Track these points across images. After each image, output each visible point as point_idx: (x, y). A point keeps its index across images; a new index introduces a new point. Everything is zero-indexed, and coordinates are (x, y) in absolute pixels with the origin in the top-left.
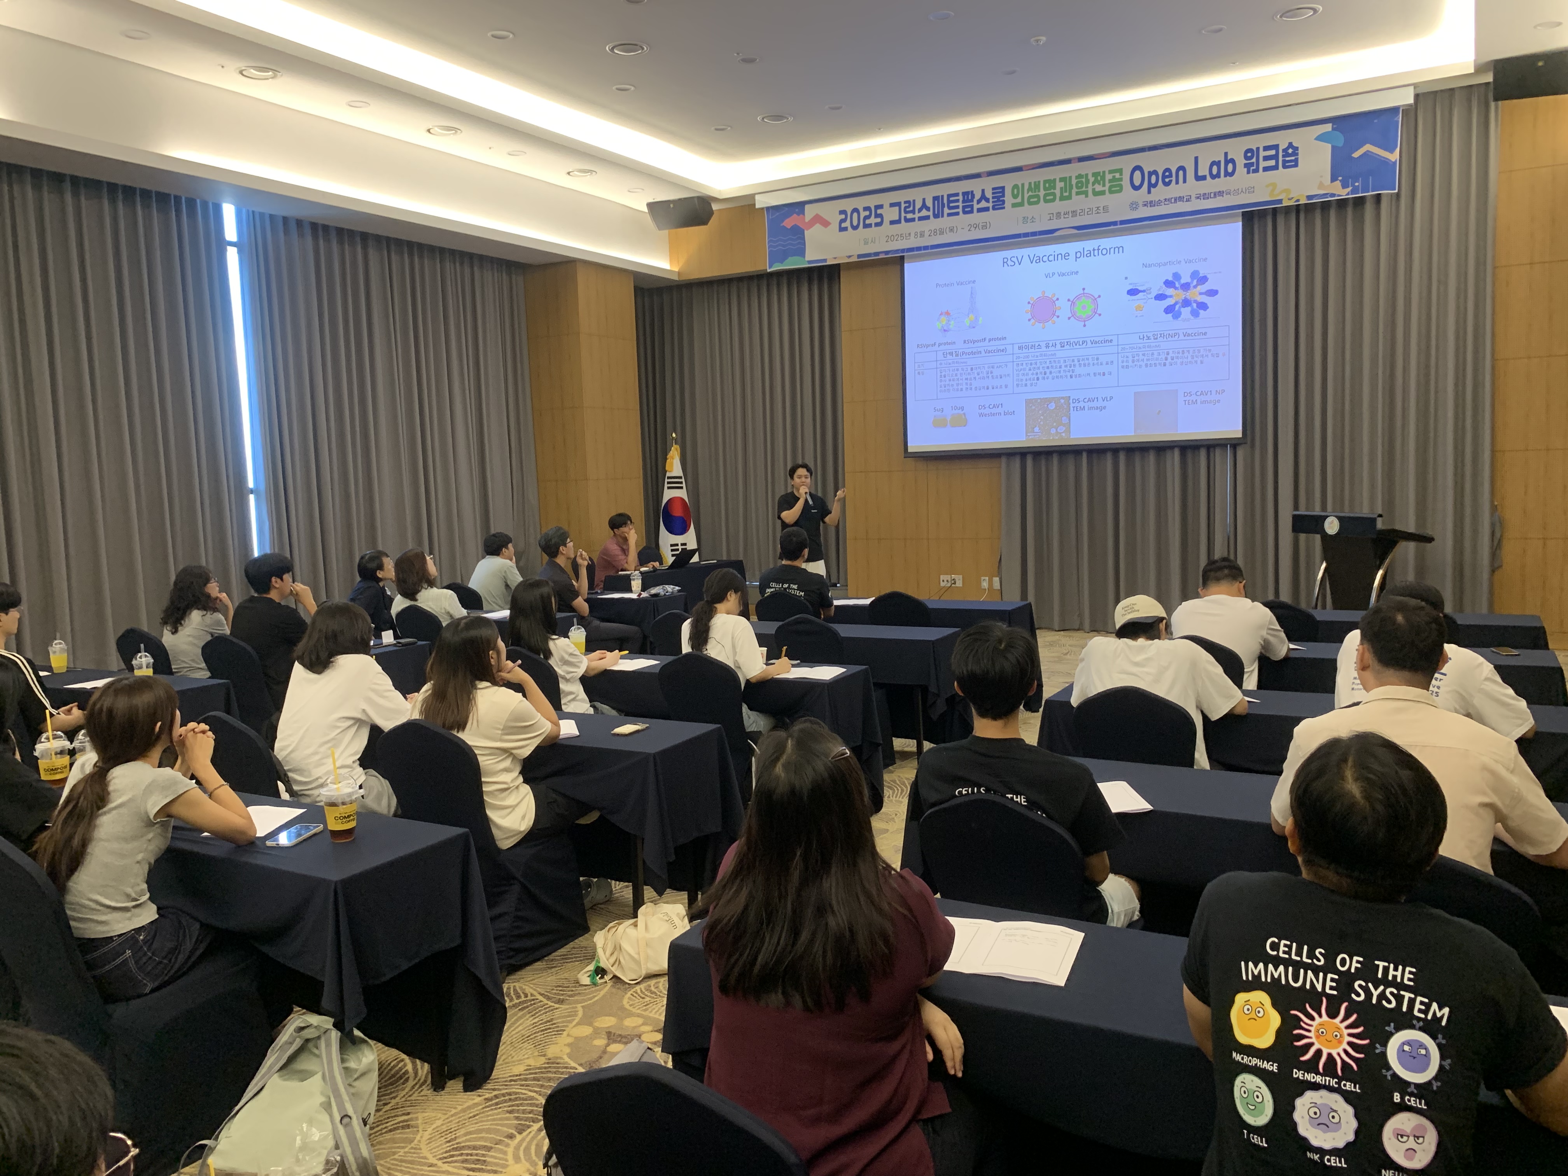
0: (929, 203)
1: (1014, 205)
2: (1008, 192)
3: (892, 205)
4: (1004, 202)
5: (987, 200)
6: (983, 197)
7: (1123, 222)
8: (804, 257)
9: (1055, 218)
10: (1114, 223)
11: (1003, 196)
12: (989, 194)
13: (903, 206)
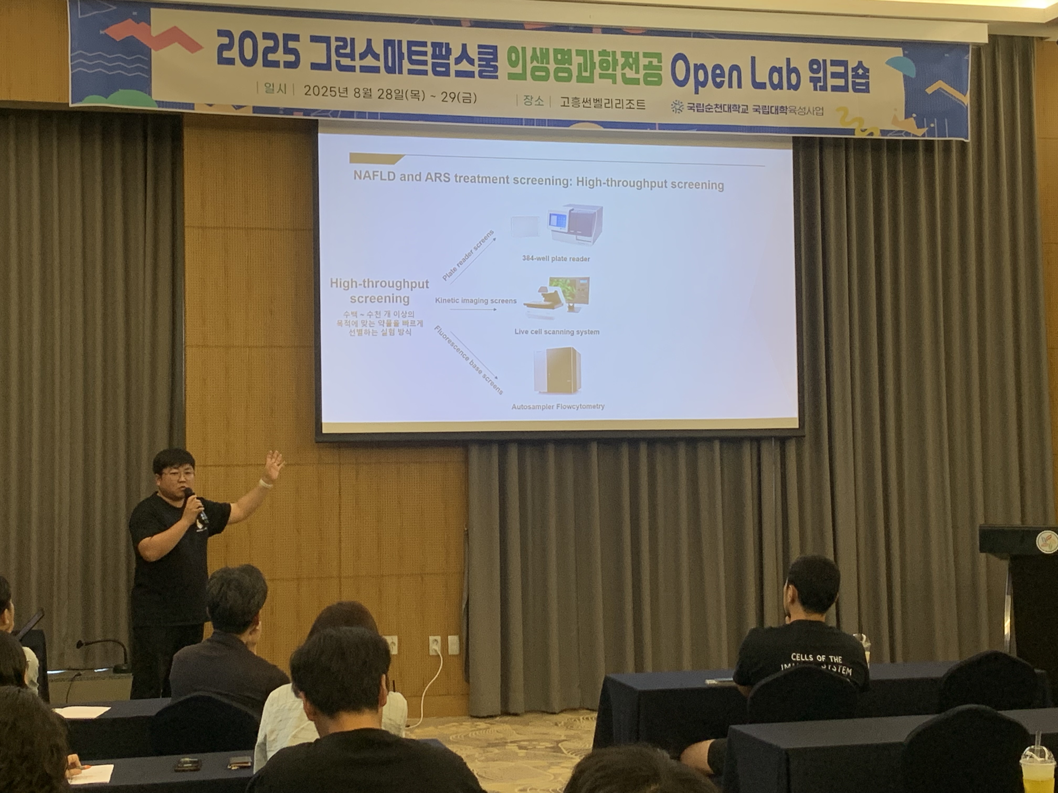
0: (378, 48)
1: (512, 76)
2: (502, 55)
3: (314, 39)
4: (496, 68)
5: (471, 62)
6: (464, 55)
7: (663, 126)
8: (150, 94)
9: (571, 104)
10: (652, 126)
11: (495, 59)
12: (473, 53)
13: (334, 44)
